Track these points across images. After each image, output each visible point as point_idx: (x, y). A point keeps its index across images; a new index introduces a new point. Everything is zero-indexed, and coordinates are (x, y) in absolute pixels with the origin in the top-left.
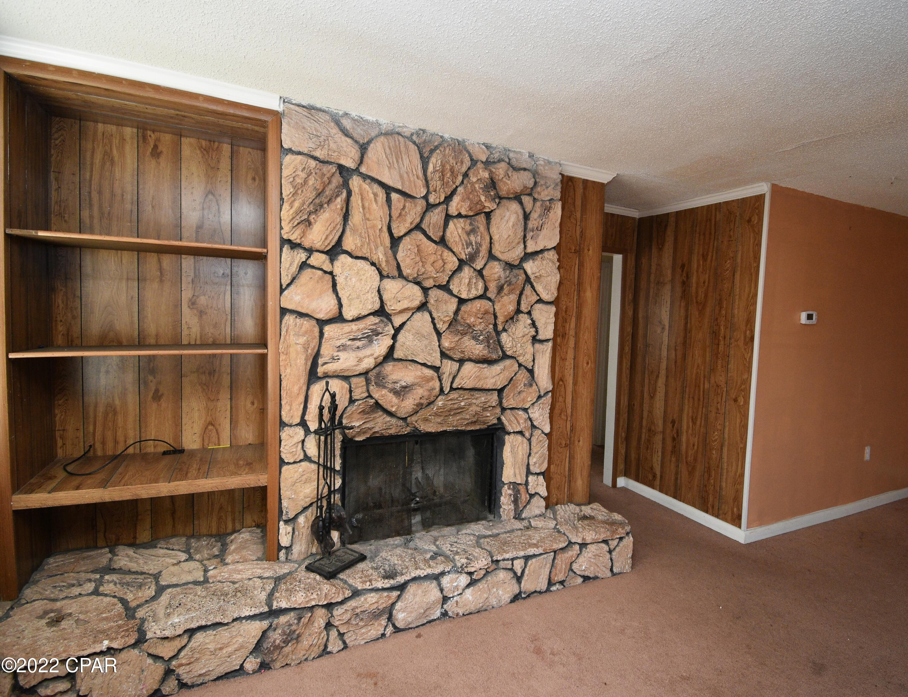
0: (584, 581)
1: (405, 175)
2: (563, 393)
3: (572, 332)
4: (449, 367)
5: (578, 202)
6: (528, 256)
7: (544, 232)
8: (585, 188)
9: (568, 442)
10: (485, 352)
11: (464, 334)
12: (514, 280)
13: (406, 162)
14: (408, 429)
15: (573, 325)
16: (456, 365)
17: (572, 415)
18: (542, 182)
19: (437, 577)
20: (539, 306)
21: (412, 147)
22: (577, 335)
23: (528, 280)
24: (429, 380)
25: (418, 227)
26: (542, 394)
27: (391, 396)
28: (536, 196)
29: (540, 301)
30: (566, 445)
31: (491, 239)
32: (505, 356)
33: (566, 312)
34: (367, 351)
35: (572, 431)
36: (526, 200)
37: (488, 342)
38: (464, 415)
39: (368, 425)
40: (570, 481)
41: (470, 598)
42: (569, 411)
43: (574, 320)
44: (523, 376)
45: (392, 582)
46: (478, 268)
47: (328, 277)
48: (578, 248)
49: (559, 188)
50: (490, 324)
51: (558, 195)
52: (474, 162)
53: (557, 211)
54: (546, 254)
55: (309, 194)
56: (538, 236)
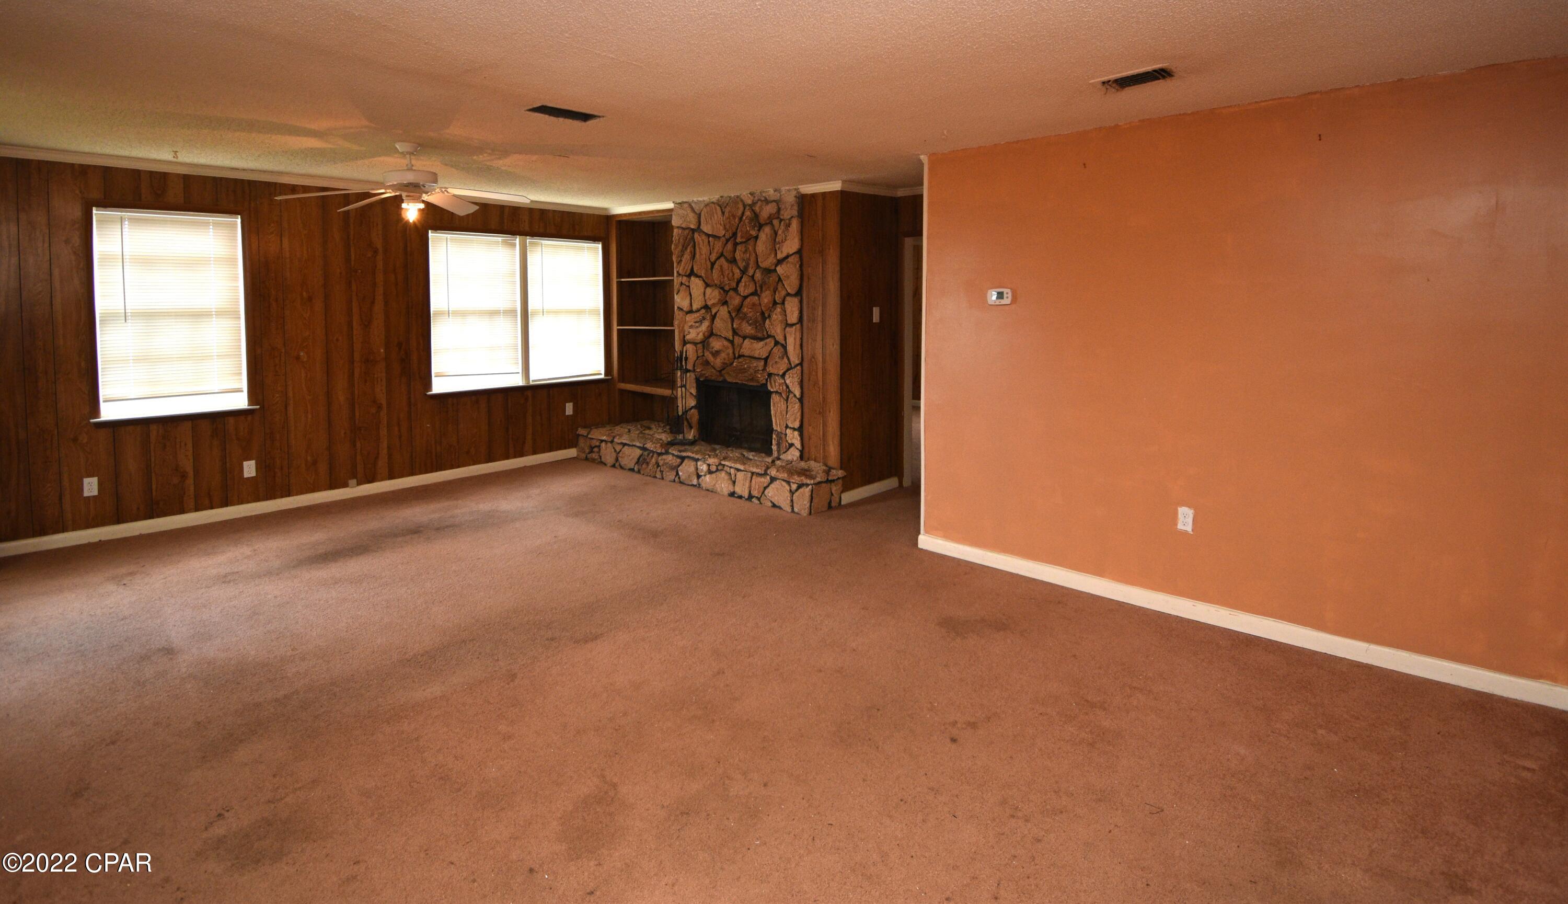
0: (772, 506)
1: (715, 226)
2: (815, 368)
3: (820, 319)
4: (737, 340)
5: (819, 212)
6: (780, 262)
7: (788, 242)
8: (824, 199)
9: (821, 410)
10: (753, 332)
11: (743, 319)
12: (767, 280)
13: (716, 217)
14: (721, 379)
15: (820, 313)
16: (741, 340)
17: (823, 386)
18: (783, 207)
19: (697, 460)
20: (788, 298)
21: (718, 208)
22: (823, 321)
23: (780, 279)
24: (727, 348)
25: (722, 255)
26: (793, 366)
27: (710, 356)
28: (782, 217)
29: (788, 294)
30: (820, 413)
31: (756, 254)
32: (769, 336)
33: (814, 301)
34: (700, 329)
35: (823, 401)
36: (776, 222)
37: (756, 325)
38: (746, 374)
39: (703, 372)
40: (824, 445)
41: (708, 480)
42: (821, 383)
43: (820, 308)
44: (777, 351)
45: (679, 454)
46: (750, 275)
47: (688, 288)
48: (821, 249)
49: (796, 208)
50: (757, 312)
51: (795, 213)
52: (745, 206)
53: (795, 224)
54: (790, 259)
55: (680, 247)
56: (783, 246)
